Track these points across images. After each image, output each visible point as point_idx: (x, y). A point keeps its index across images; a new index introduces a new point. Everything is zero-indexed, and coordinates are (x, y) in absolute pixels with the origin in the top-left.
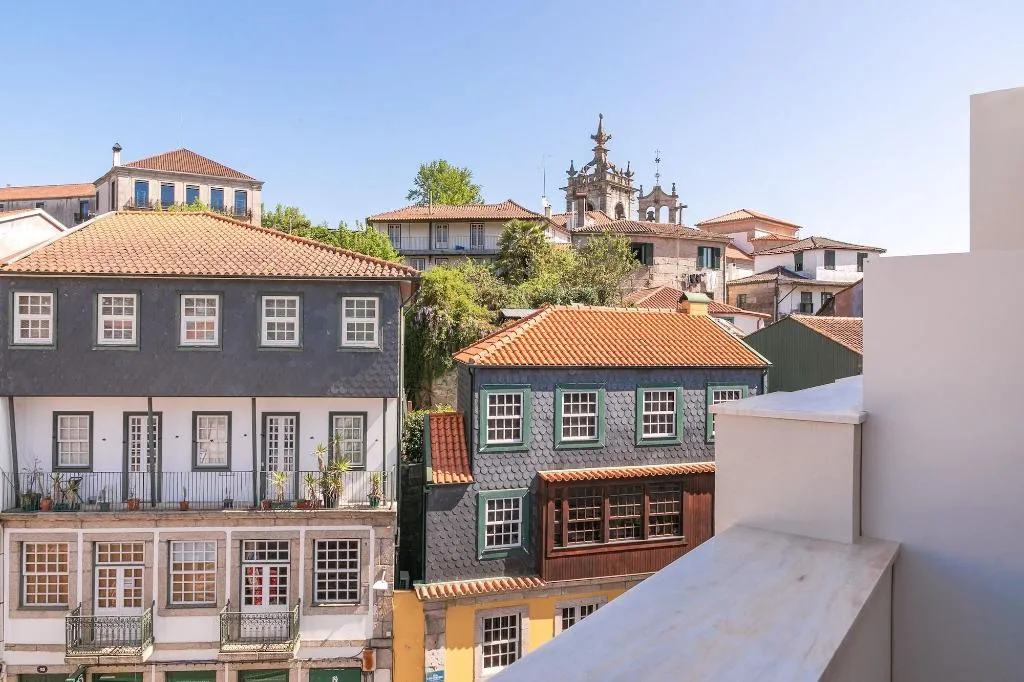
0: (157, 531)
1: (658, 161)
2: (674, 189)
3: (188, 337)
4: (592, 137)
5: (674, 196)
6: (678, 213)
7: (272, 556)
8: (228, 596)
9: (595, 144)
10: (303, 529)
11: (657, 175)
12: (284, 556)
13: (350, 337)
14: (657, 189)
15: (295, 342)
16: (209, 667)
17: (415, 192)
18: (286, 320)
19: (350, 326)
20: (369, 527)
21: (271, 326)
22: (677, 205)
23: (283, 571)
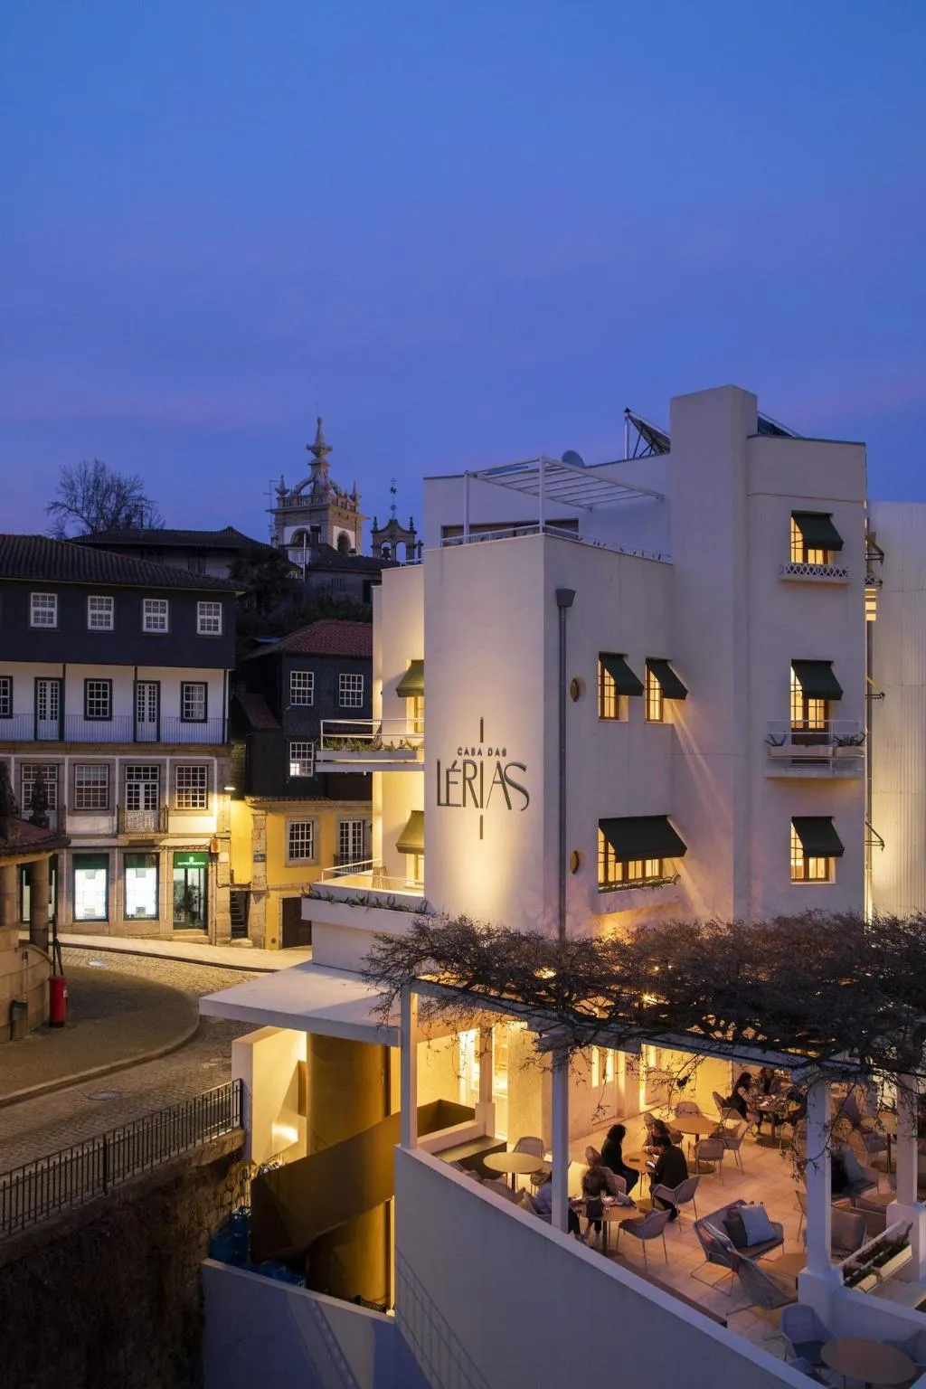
0: (67, 757)
1: (393, 491)
2: (411, 524)
3: (92, 624)
4: (309, 448)
5: (413, 532)
6: (416, 550)
7: (146, 777)
8: (117, 803)
9: (311, 457)
10: (168, 758)
11: (393, 508)
12: (154, 777)
13: (203, 628)
14: (393, 523)
15: (166, 630)
16: (105, 851)
17: (56, 504)
18: (159, 615)
19: (203, 621)
20: (214, 758)
21: (149, 619)
22: (416, 542)
23: (154, 787)
